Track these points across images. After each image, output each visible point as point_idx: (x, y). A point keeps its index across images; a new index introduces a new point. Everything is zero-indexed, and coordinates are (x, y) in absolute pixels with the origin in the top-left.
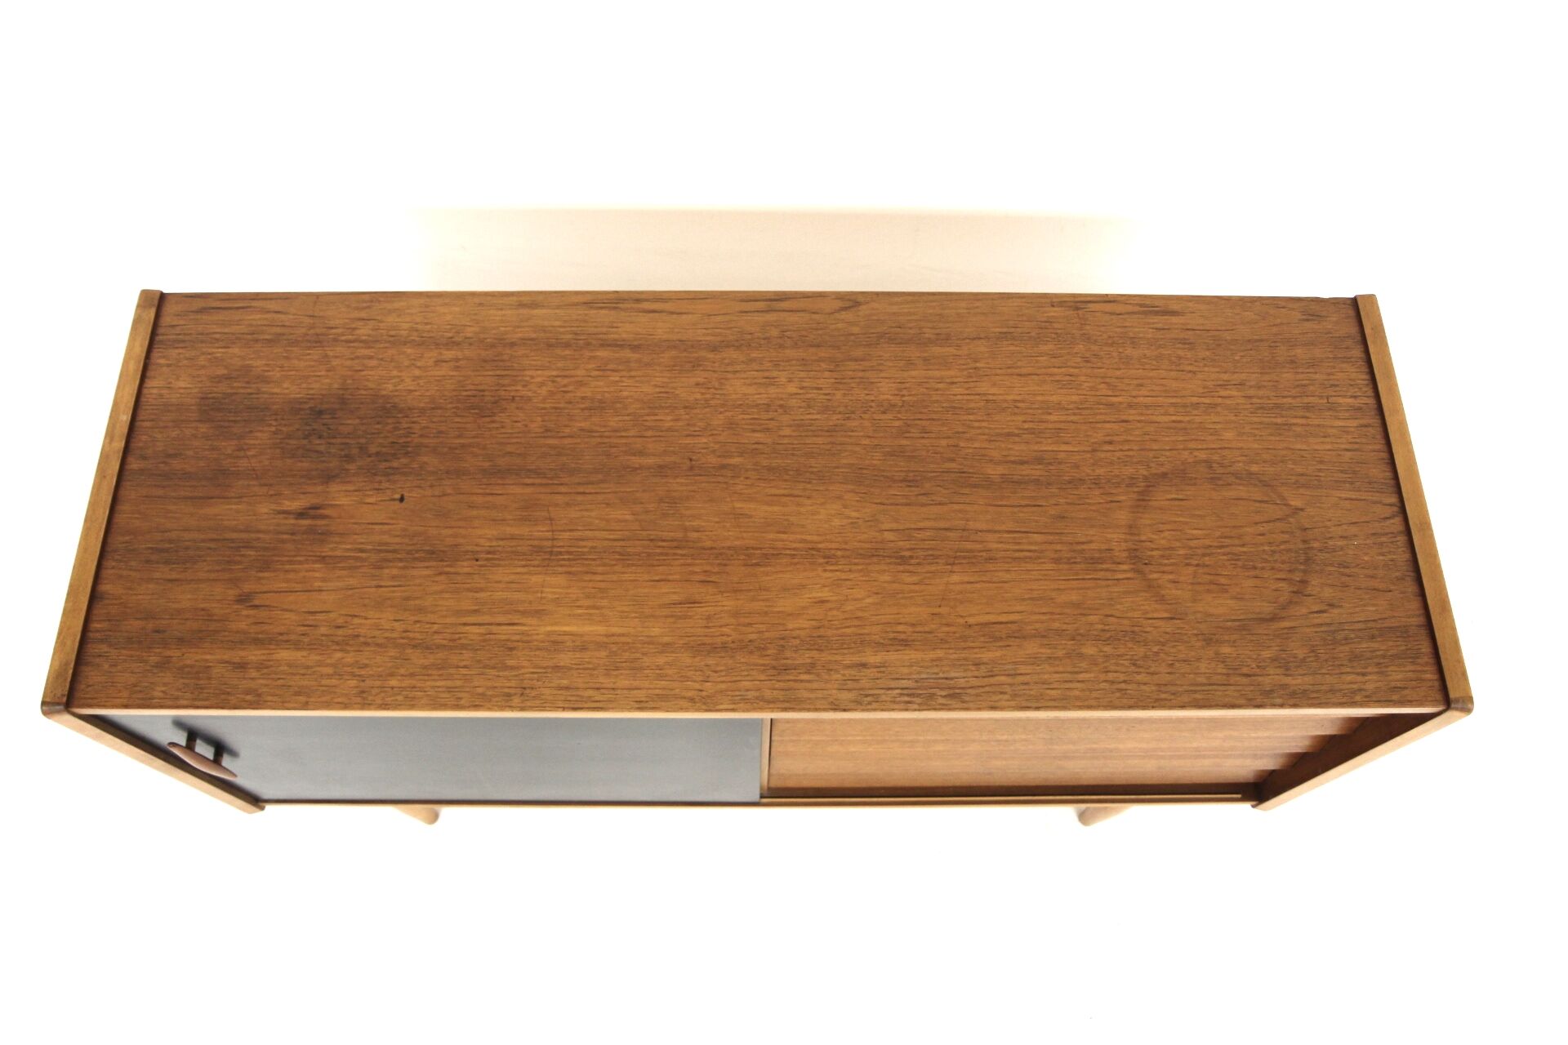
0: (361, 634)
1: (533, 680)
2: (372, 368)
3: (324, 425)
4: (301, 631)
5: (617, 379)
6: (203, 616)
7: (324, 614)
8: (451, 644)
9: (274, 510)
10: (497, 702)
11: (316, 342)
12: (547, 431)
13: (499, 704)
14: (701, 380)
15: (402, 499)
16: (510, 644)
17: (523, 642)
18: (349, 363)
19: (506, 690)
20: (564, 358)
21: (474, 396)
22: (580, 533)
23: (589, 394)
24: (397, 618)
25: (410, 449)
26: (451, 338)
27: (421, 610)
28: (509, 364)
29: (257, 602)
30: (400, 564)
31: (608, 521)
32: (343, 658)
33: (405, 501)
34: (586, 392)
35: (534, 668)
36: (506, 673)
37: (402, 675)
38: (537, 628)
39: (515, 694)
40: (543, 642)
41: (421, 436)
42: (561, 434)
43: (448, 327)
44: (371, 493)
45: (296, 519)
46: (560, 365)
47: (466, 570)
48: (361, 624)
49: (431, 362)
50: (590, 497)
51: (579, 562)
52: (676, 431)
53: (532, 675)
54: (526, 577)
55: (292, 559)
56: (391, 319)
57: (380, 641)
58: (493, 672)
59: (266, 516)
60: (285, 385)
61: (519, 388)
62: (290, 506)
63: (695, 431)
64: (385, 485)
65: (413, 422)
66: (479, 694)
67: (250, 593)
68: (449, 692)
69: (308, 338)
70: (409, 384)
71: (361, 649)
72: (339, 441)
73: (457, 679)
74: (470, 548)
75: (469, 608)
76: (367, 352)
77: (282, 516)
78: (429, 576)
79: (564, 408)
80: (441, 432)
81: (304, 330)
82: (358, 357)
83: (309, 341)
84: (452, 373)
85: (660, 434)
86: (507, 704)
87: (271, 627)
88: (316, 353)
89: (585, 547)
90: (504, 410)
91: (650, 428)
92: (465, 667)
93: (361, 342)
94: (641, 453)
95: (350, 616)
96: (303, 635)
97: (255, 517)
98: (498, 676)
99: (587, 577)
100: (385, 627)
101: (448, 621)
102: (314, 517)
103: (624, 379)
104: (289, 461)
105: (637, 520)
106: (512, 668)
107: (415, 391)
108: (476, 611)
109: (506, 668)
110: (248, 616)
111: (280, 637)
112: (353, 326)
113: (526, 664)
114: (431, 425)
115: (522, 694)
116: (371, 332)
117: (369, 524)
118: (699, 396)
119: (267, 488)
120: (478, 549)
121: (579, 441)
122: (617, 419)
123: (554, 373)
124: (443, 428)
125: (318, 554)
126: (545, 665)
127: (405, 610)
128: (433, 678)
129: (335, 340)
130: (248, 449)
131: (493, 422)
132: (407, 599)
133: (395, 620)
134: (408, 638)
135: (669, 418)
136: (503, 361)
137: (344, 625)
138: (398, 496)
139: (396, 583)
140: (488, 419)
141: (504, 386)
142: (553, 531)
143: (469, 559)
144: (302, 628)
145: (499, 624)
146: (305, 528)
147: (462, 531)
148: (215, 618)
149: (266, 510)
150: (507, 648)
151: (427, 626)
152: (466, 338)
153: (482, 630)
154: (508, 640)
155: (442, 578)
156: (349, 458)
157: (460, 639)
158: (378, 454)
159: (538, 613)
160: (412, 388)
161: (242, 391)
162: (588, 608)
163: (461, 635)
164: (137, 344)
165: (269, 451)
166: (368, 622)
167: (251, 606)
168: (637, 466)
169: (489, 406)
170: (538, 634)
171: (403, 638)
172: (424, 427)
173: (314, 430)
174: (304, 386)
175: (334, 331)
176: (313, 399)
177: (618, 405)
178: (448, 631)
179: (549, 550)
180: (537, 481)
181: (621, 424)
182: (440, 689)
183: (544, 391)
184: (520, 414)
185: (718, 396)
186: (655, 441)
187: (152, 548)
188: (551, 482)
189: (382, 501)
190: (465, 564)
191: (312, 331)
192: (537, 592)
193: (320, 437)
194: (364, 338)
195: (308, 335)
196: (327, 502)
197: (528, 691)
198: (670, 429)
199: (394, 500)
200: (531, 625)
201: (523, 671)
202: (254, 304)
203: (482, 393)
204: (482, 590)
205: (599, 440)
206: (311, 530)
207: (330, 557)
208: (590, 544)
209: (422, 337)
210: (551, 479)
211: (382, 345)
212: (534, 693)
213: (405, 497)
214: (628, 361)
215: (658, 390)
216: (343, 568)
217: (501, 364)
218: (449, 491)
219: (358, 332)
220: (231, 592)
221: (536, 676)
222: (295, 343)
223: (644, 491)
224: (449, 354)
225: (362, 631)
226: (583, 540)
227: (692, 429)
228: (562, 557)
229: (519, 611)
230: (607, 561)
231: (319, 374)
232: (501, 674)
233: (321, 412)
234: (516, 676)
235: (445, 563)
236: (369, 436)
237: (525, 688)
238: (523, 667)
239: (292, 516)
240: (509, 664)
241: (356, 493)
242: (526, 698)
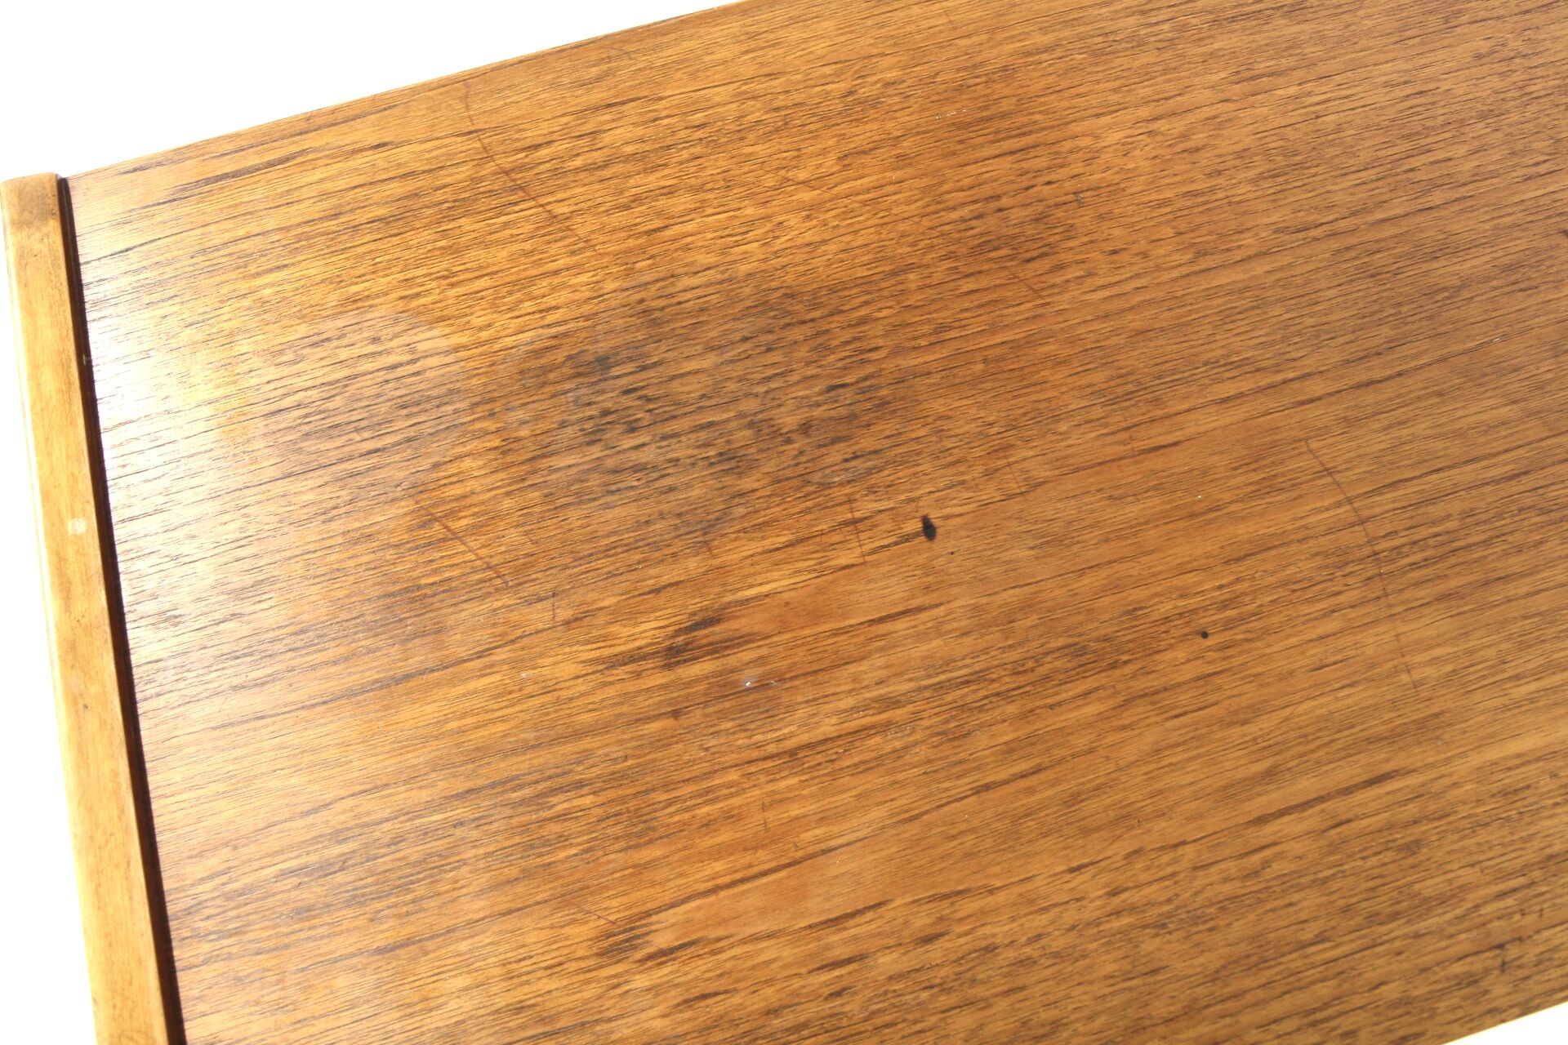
0: (997, 940)
1: (1510, 916)
2: (685, 216)
3: (627, 392)
4: (826, 984)
5: (1293, 90)
6: (523, 1027)
7: (869, 915)
8: (1252, 885)
9: (591, 661)
10: (1454, 1009)
11: (513, 190)
12: (1201, 254)
13: (1460, 1013)
14: (1483, 46)
15: (929, 530)
16: (1401, 837)
17: (1430, 819)
18: (618, 219)
19: (1458, 968)
20: (1146, 75)
21: (980, 216)
22: (1412, 488)
23: (1249, 142)
24: (1075, 864)
25: (884, 392)
26: (851, 93)
27: (1126, 818)
28: (1025, 120)
29: (662, 940)
30: (1012, 709)
31: (1460, 434)
32: (981, 1026)
33: (940, 531)
34: (1239, 137)
35: (1497, 880)
36: (1433, 921)
37: (1167, 1021)
38: (1445, 770)
39: (1487, 972)
40: (1479, 802)
41: (898, 351)
42: (1238, 255)
43: (827, 70)
44: (836, 538)
45: (668, 667)
46: (1143, 91)
47: (1189, 672)
48: (983, 912)
49: (830, 163)
50: (1389, 390)
51: (1453, 560)
52: (1494, 175)
53: (1501, 904)
54: (1347, 641)
55: (706, 784)
56: (676, 90)
57: (1059, 943)
58: (1399, 929)
59: (581, 687)
60: (477, 321)
61: (1079, 168)
62: (632, 638)
63: (1537, 164)
64: (866, 506)
65: (862, 321)
66: (1393, 1005)
67: (632, 919)
68: (1314, 1024)
69: (484, 186)
70: (797, 230)
71: (1019, 982)
72: (684, 424)
73: (1313, 983)
74: (1166, 608)
75: (1240, 774)
76: (653, 180)
77: (620, 672)
78: (1101, 717)
79: (1212, 190)
80: (942, 328)
81: (466, 171)
82: (637, 200)
83: (491, 193)
84: (895, 175)
85: (1462, 192)
86: (1481, 1008)
87: (736, 1000)
88: (525, 217)
89: (1447, 517)
90: (1070, 231)
91: (1433, 185)
92: (1320, 939)
93: (627, 159)
94: (1447, 249)
95: (946, 896)
96: (838, 994)
97: (548, 698)
98: (1418, 936)
99: (1497, 593)
100: (1056, 899)
101: (1213, 823)
102: (716, 649)
103: (1308, 87)
104: (574, 515)
105: (1532, 414)
106: (1443, 900)
107: (824, 242)
108: (1270, 775)
109: (1426, 906)
110: (654, 990)
111: (776, 1023)
112: (588, 127)
113: (1469, 875)
114: (909, 317)
115: (1503, 967)
116: (640, 131)
117: (872, 622)
118: (1496, 83)
119: (547, 604)
120: (1192, 602)
121: (1287, 259)
122: (1346, 183)
123: (1144, 112)
124: (944, 316)
125: (772, 749)
126: (1519, 862)
127: (1086, 832)
128: (1249, 998)
129: (556, 173)
130: (452, 514)
131: (1060, 267)
132: (1075, 799)
133: (1072, 870)
134: (1133, 909)
135: (1461, 150)
136: (1004, 116)
137: (939, 929)
138: (916, 525)
139: (1024, 766)
140: (1044, 264)
141: (1039, 172)
142: (1350, 501)
143: (1183, 639)
144: (826, 976)
145: (1347, 791)
146: (702, 687)
147: (1133, 569)
148: (563, 1023)
149: (570, 669)
150: (1399, 849)
151: (1165, 859)
152: (887, 85)
153: (1312, 819)
154: (1391, 826)
155: (1140, 709)
156: (733, 461)
157: (1266, 864)
158: (805, 428)
159: (1427, 728)
160: (809, 237)
161: (368, 366)
162: (1538, 674)
163: (1267, 853)
164: (43, 320)
165: (507, 504)
166: (1000, 897)
167: (650, 957)
168: (1456, 282)
169: (1030, 231)
170: (1455, 785)
171: (1117, 913)
172: (895, 328)
173: (606, 413)
174: (528, 306)
175: (544, 152)
176: (565, 335)
177: (1332, 151)
178: (1227, 852)
179: (1366, 551)
180: (1245, 385)
181: (1362, 195)
182: (1287, 1026)
183: (1139, 160)
184: (1116, 232)
185: (1539, 72)
186: (1462, 211)
187: (292, 872)
188: (1279, 378)
189: (874, 552)
190: (1180, 654)
191: (490, 168)
192: (1396, 671)
193: (632, 428)
194: (629, 149)
195: (481, 179)
196: (729, 598)
197: (1513, 952)
198: (1477, 177)
199: (907, 538)
200: (1432, 766)
201: (1473, 897)
202: (311, 141)
203: (995, 205)
204: (1256, 710)
205: (1334, 244)
206: (724, 688)
207: (809, 746)
208: (1456, 506)
209: (777, 109)
210: (1277, 368)
211: (685, 154)
212: (1532, 952)
213: (936, 522)
214: (1293, 45)
215: (1399, 93)
216: (863, 768)
217: (1005, 124)
218: (1043, 473)
219: (607, 138)
220: (574, 931)
221: (1510, 901)
222: (460, 207)
223: (1505, 337)
224: (863, 134)
225: (998, 931)
226: (1431, 501)
227: (1528, 161)
228: (1406, 561)
229: (1379, 739)
230: (1517, 538)
231: (552, 266)
232: (1421, 926)
233: (604, 363)
234: (1460, 918)
235: (1128, 670)
236: (762, 389)
237: (1501, 946)
238: (1464, 888)
239: (649, 663)
240: (1426, 893)
241: (799, 549)
242: (1521, 973)
